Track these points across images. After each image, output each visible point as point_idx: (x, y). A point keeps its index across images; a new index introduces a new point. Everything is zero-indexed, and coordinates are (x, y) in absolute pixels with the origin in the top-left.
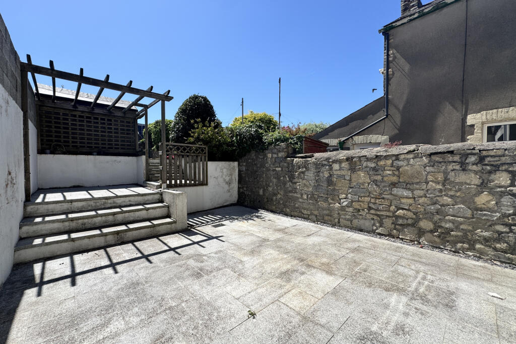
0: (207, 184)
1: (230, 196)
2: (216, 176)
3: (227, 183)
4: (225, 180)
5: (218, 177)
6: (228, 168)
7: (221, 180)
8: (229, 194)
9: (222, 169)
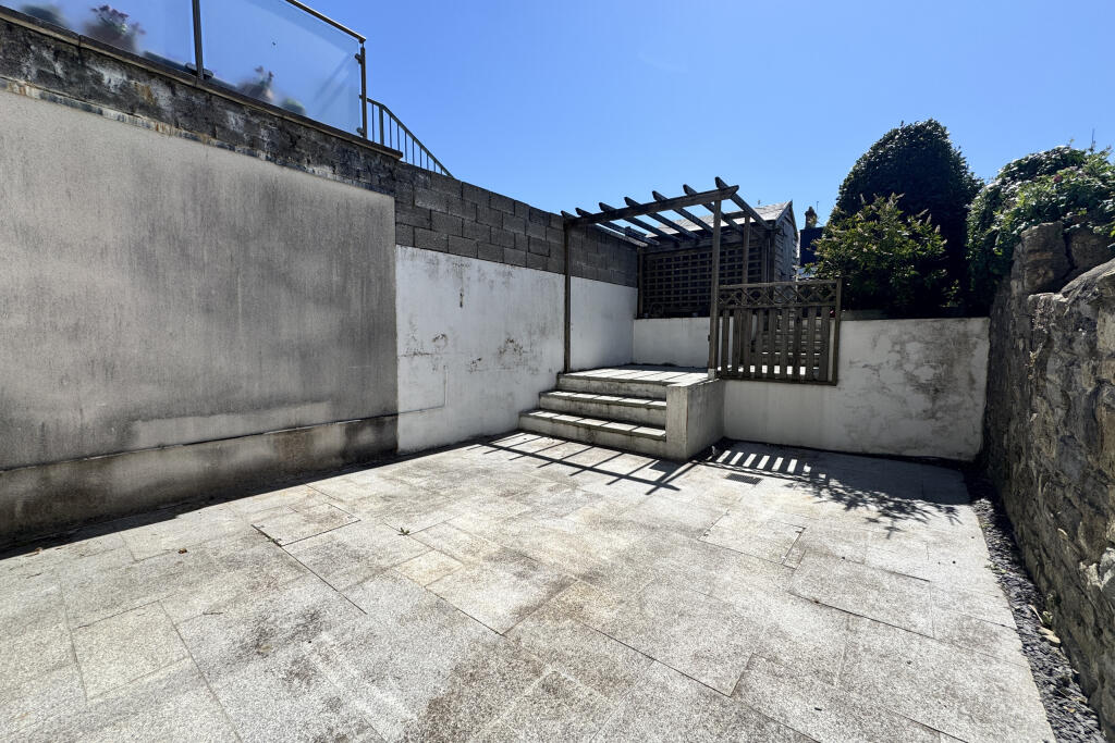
0: (834, 382)
1: (934, 432)
2: (873, 363)
3: (922, 388)
4: (911, 379)
5: (880, 365)
6: (928, 338)
7: (893, 378)
8: (931, 424)
9: (903, 344)
